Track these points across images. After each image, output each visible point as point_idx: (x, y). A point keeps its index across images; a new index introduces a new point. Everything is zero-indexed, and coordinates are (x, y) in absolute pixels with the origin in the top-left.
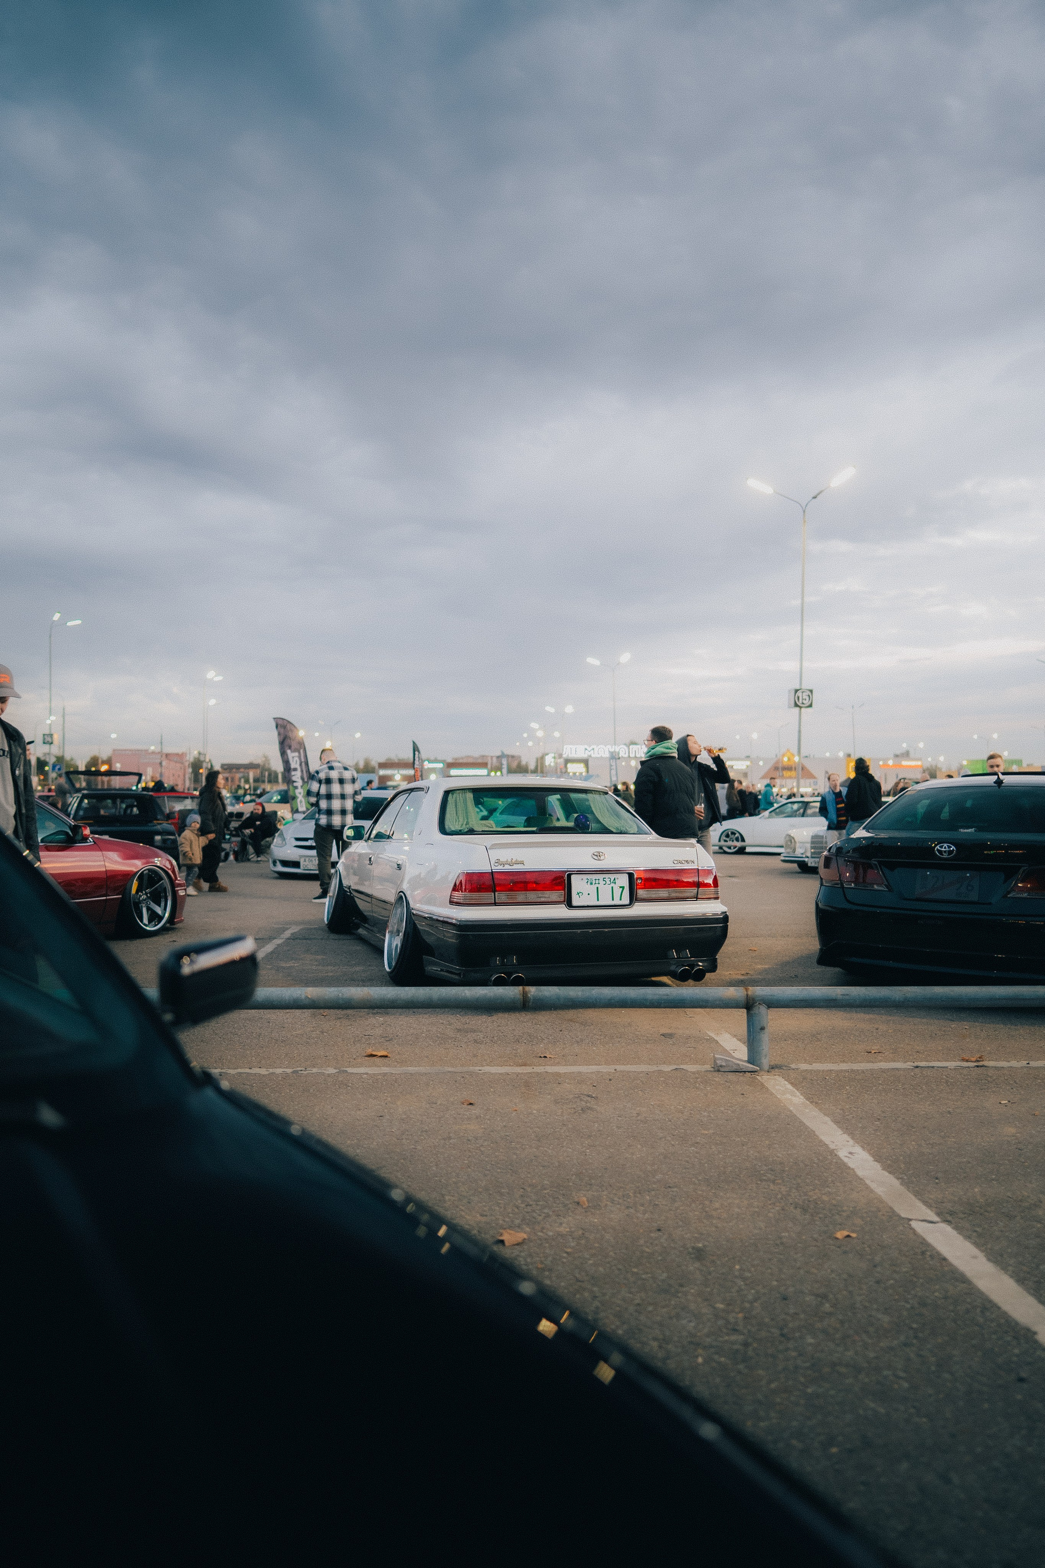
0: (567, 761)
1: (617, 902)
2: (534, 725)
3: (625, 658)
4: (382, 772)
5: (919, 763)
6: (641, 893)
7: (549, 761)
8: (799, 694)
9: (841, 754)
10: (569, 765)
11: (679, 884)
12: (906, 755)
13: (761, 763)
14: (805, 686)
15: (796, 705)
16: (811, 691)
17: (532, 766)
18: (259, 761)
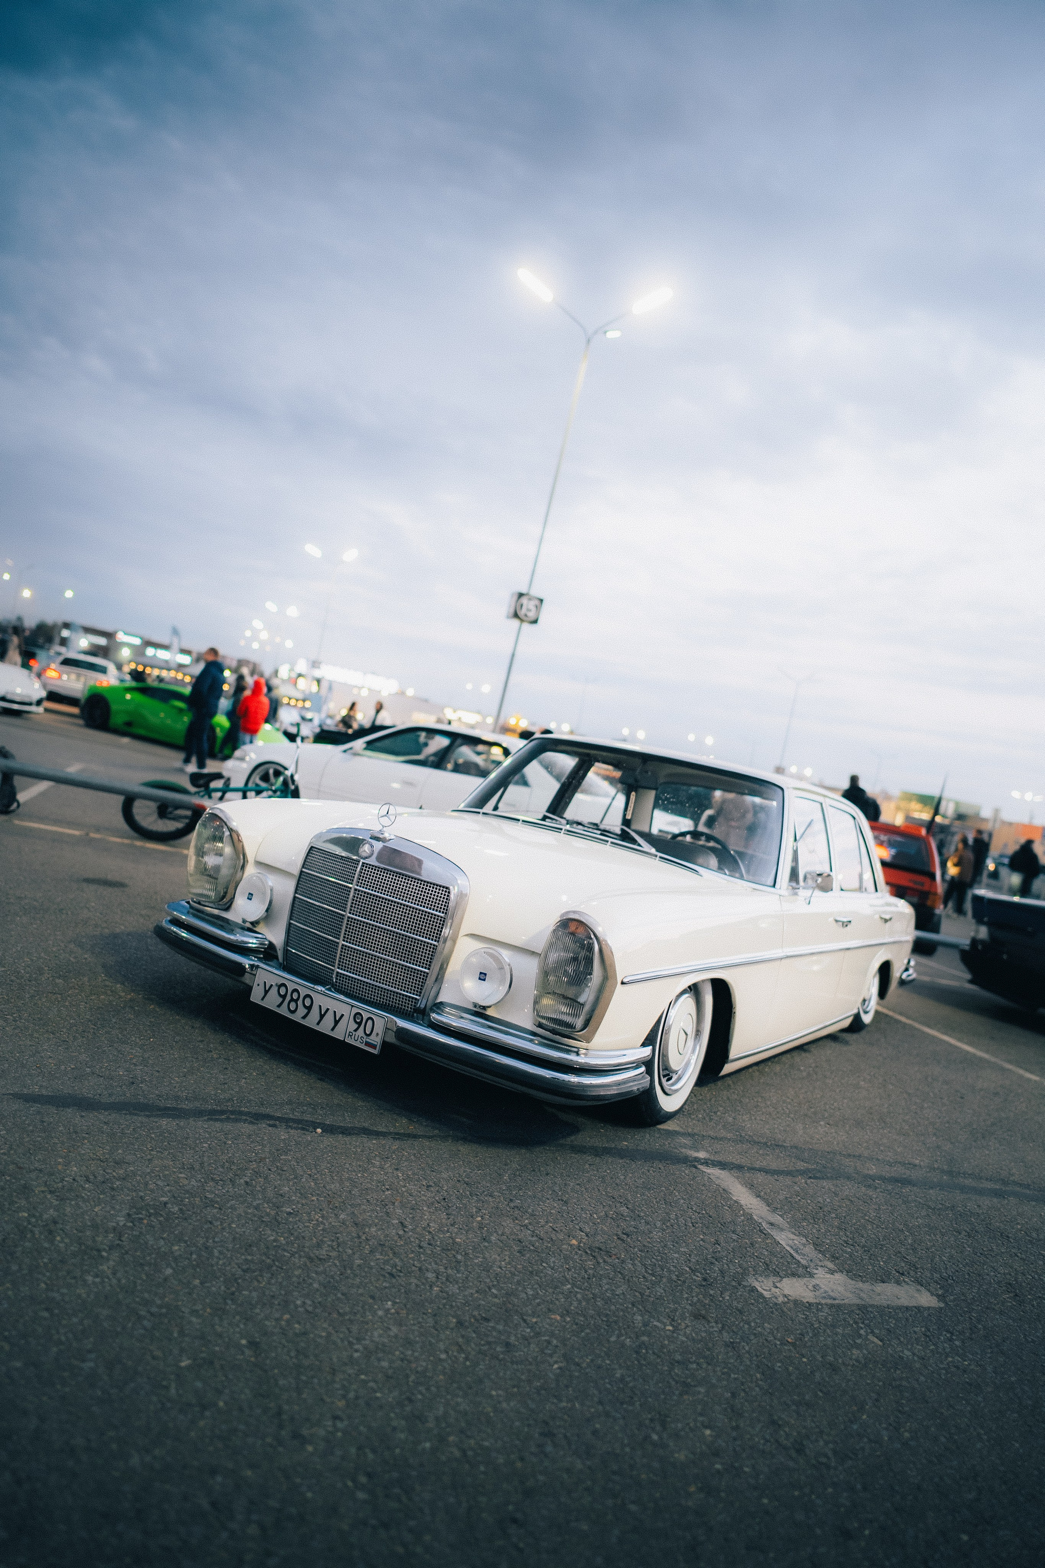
8: (524, 600)
14: (535, 592)
15: (516, 615)
16: (541, 601)
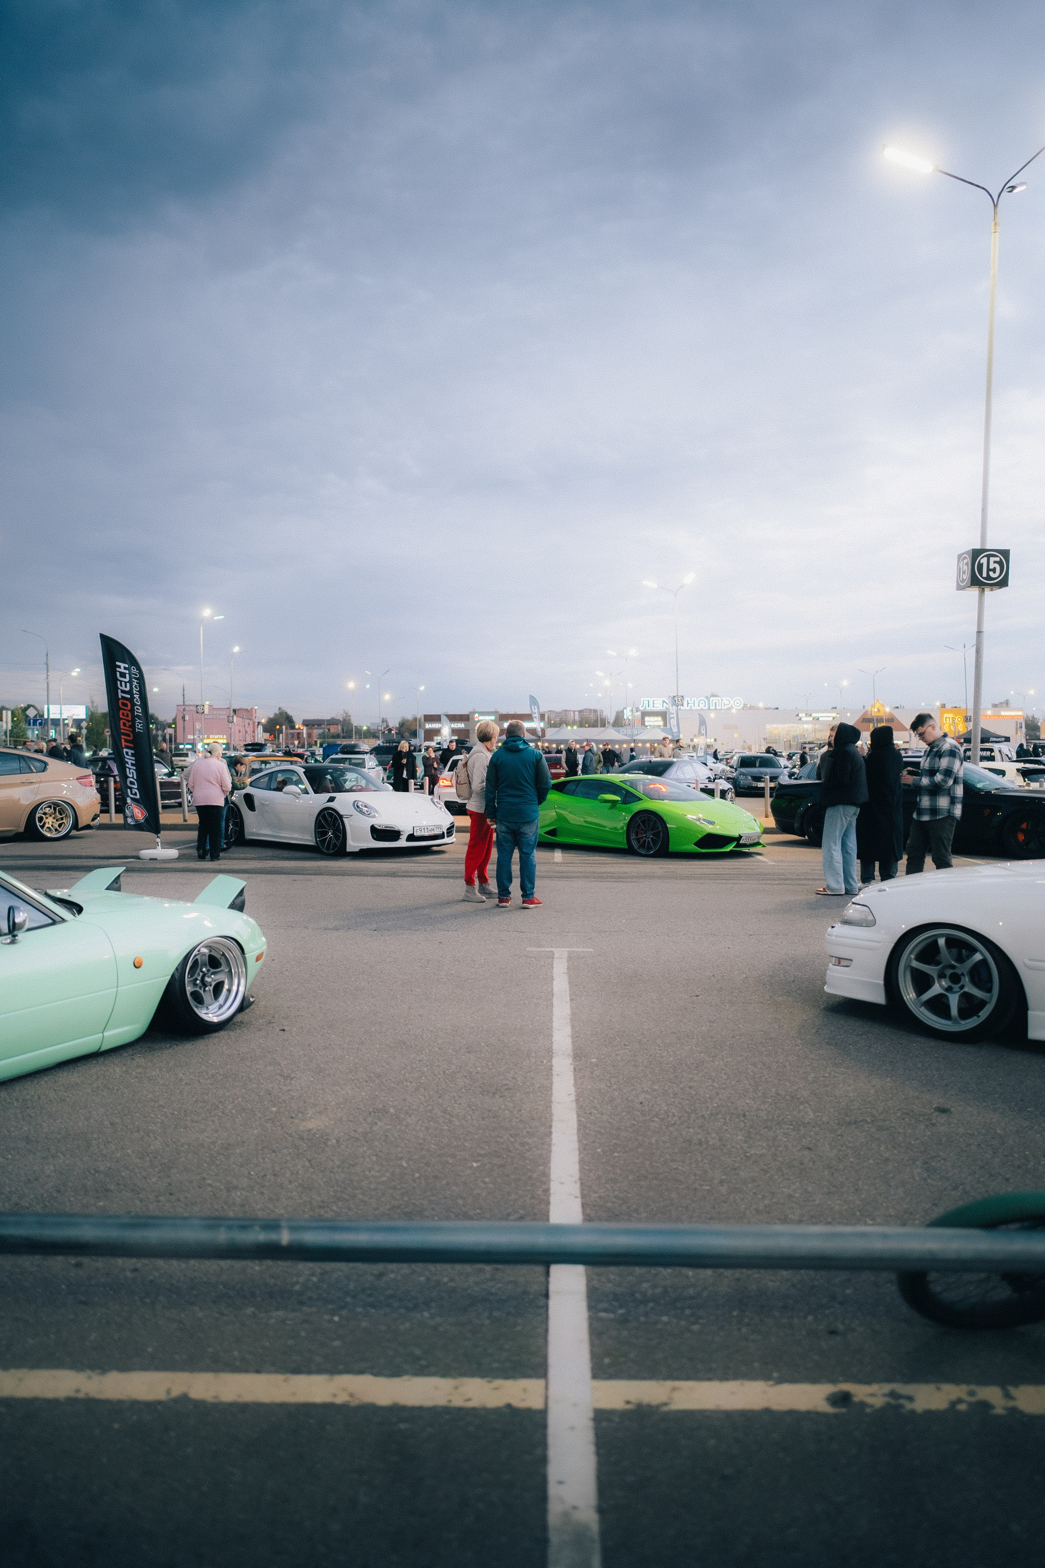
0: (645, 714)
4: (428, 726)
7: (627, 714)
10: (647, 719)
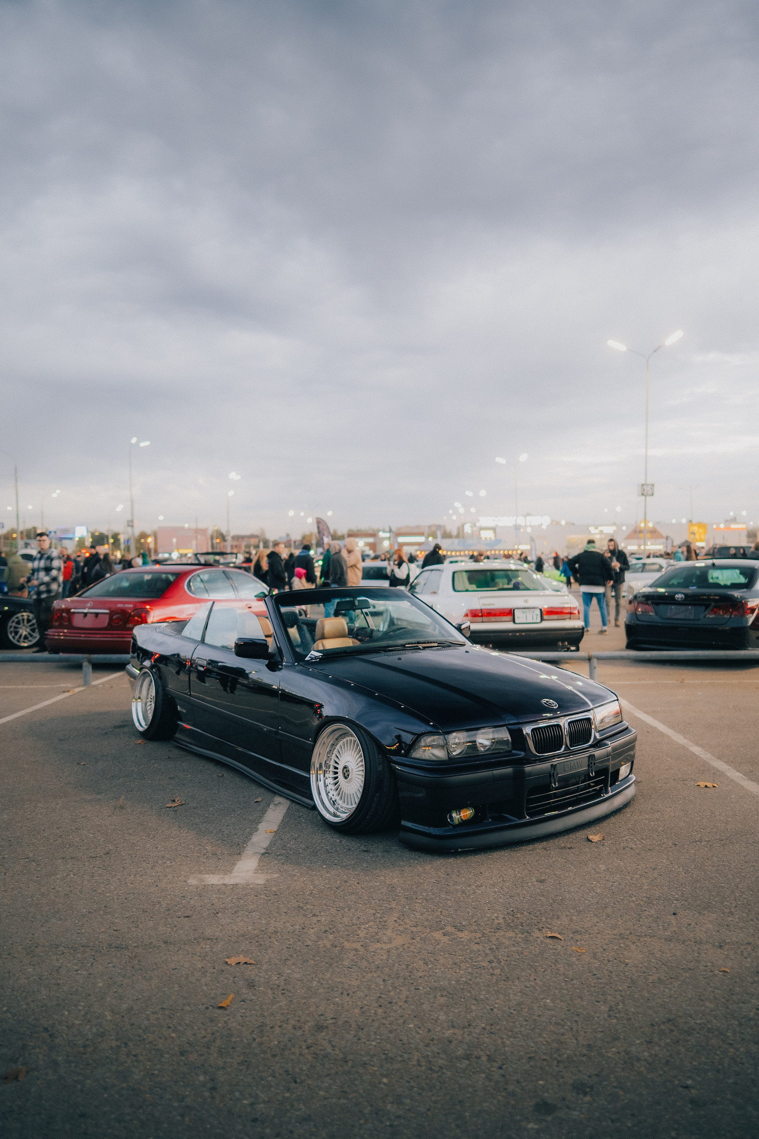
0: (481, 529)
1: (535, 621)
2: (457, 504)
3: (523, 457)
5: (743, 526)
6: (545, 617)
7: (468, 529)
8: (645, 487)
9: (684, 521)
10: (482, 532)
11: (562, 613)
12: (734, 520)
13: (624, 528)
14: (649, 482)
15: (643, 495)
16: (653, 485)
17: (454, 533)
18: (257, 532)
